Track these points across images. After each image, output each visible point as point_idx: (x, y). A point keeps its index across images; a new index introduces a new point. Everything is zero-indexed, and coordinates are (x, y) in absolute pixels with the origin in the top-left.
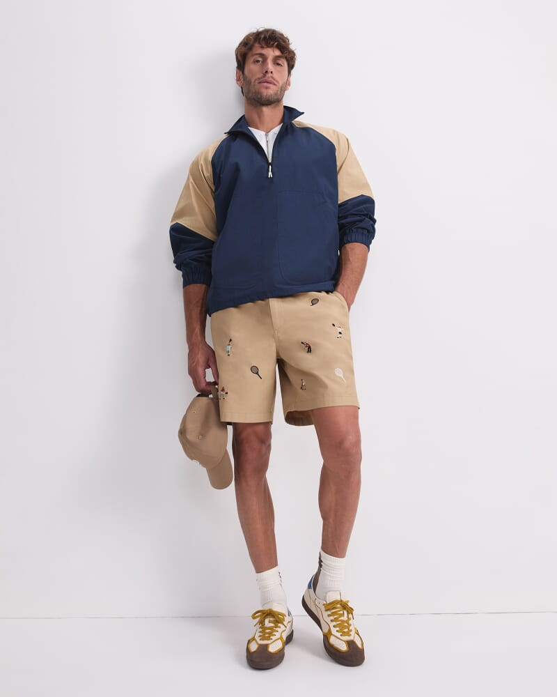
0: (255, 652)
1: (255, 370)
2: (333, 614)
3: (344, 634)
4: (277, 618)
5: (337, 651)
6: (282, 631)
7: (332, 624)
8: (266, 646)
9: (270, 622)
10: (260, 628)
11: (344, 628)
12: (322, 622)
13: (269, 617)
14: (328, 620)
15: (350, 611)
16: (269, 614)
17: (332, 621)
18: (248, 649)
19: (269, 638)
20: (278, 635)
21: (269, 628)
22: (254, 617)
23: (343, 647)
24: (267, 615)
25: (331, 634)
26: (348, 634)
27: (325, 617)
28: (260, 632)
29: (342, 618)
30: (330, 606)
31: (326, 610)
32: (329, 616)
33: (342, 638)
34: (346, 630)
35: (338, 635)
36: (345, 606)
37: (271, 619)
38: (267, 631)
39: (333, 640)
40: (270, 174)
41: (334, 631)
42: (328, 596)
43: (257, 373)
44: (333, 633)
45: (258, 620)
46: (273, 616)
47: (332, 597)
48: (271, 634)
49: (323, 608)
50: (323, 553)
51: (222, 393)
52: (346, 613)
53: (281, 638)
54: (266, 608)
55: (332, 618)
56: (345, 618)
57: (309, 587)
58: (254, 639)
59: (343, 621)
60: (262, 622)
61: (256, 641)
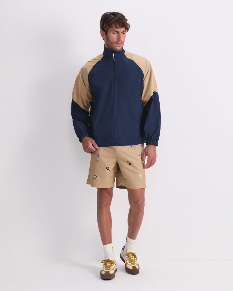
0: (104, 274)
1: (108, 168)
2: (129, 257)
3: (132, 264)
4: (112, 262)
5: (129, 269)
6: (113, 267)
7: (128, 260)
8: (108, 272)
9: (109, 264)
10: (105, 266)
11: (132, 262)
12: (125, 260)
13: (107, 262)
14: (127, 259)
15: (135, 257)
16: (109, 261)
17: (128, 259)
18: (101, 274)
19: (109, 269)
20: (112, 268)
21: (108, 266)
22: (102, 262)
23: (131, 268)
24: (108, 261)
25: (127, 264)
26: (134, 264)
27: (126, 258)
28: (105, 268)
29: (132, 259)
30: (128, 255)
31: (126, 256)
32: (127, 257)
33: (131, 265)
34: (133, 263)
35: (130, 264)
36: (133, 255)
37: (109, 263)
38: (108, 267)
39: (128, 266)
40: (113, 58)
41: (128, 262)
42: (127, 251)
43: (109, 170)
44: (128, 263)
45: (104, 263)
46: (110, 262)
47: (129, 251)
48: (110, 268)
49: (125, 255)
50: (128, 237)
51: (95, 176)
52: (133, 257)
53: (113, 269)
54: (107, 259)
55: (128, 258)
56: (133, 259)
57: (122, 249)
58: (103, 270)
59: (132, 260)
60: (105, 264)
61: (104, 271)
